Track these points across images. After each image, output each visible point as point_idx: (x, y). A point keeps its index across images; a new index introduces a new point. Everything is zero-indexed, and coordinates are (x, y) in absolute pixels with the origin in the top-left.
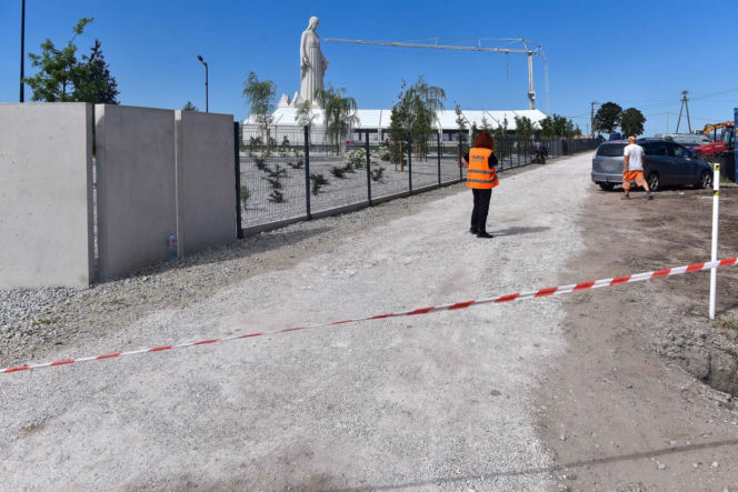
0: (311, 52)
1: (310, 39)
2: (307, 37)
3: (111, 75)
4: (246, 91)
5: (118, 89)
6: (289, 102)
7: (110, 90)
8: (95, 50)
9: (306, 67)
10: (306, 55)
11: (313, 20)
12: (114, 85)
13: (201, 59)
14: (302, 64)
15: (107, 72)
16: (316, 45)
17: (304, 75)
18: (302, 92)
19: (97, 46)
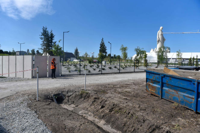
0: (160, 37)
1: (160, 33)
2: (159, 33)
3: (105, 46)
4: (121, 49)
5: (106, 49)
6: (153, 51)
7: (105, 49)
8: (102, 40)
9: (159, 41)
10: (159, 38)
11: (161, 28)
12: (106, 48)
13: (109, 42)
14: (157, 40)
15: (105, 45)
16: (162, 35)
17: (158, 43)
18: (157, 48)
19: (103, 39)
